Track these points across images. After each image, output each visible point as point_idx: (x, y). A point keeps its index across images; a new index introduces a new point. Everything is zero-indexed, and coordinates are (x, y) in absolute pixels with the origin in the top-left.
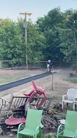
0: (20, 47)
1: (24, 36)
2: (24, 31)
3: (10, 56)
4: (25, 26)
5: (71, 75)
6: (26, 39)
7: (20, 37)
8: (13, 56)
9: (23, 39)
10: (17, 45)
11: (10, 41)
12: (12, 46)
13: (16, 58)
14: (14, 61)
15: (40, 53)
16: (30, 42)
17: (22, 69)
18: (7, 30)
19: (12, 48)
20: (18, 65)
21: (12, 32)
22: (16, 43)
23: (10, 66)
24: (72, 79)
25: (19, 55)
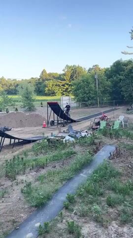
0: (93, 92)
1: (96, 84)
2: (96, 81)
3: (86, 99)
4: (96, 77)
5: (128, 110)
6: (97, 86)
7: (93, 86)
8: (89, 99)
9: (95, 86)
10: (91, 92)
11: (86, 89)
12: (87, 92)
13: (90, 100)
14: (89, 102)
15: (108, 95)
16: (100, 88)
17: (95, 107)
18: (83, 81)
19: (87, 94)
20: (93, 105)
21: (87, 83)
22: (91, 90)
23: (86, 106)
24: (130, 111)
25: (92, 98)
